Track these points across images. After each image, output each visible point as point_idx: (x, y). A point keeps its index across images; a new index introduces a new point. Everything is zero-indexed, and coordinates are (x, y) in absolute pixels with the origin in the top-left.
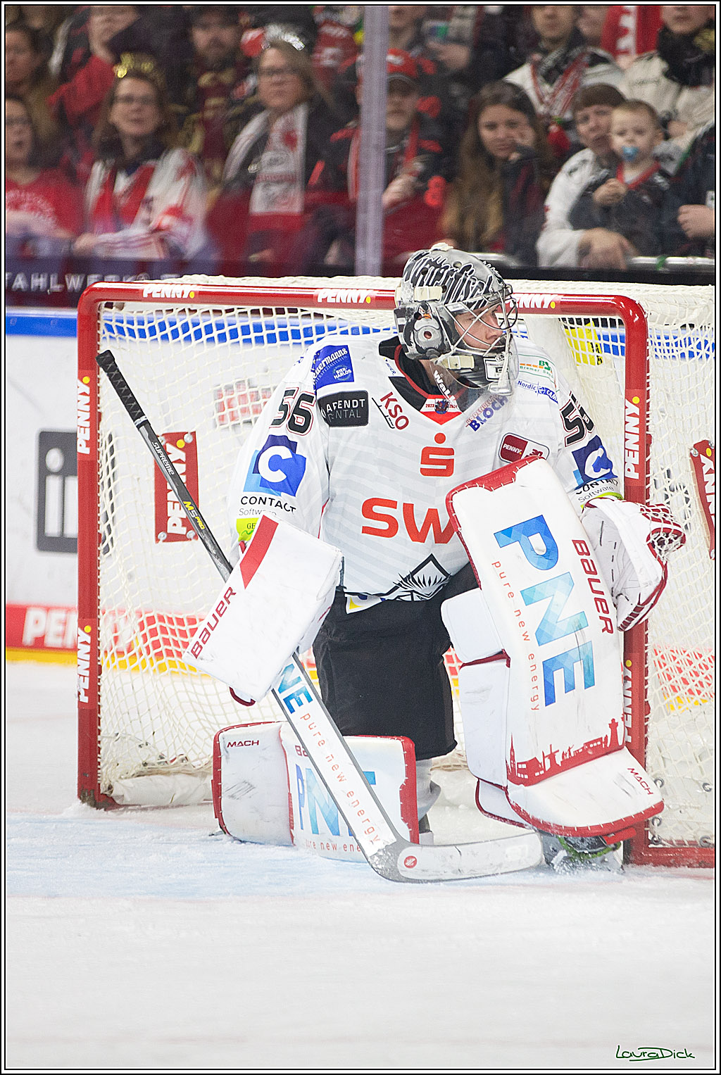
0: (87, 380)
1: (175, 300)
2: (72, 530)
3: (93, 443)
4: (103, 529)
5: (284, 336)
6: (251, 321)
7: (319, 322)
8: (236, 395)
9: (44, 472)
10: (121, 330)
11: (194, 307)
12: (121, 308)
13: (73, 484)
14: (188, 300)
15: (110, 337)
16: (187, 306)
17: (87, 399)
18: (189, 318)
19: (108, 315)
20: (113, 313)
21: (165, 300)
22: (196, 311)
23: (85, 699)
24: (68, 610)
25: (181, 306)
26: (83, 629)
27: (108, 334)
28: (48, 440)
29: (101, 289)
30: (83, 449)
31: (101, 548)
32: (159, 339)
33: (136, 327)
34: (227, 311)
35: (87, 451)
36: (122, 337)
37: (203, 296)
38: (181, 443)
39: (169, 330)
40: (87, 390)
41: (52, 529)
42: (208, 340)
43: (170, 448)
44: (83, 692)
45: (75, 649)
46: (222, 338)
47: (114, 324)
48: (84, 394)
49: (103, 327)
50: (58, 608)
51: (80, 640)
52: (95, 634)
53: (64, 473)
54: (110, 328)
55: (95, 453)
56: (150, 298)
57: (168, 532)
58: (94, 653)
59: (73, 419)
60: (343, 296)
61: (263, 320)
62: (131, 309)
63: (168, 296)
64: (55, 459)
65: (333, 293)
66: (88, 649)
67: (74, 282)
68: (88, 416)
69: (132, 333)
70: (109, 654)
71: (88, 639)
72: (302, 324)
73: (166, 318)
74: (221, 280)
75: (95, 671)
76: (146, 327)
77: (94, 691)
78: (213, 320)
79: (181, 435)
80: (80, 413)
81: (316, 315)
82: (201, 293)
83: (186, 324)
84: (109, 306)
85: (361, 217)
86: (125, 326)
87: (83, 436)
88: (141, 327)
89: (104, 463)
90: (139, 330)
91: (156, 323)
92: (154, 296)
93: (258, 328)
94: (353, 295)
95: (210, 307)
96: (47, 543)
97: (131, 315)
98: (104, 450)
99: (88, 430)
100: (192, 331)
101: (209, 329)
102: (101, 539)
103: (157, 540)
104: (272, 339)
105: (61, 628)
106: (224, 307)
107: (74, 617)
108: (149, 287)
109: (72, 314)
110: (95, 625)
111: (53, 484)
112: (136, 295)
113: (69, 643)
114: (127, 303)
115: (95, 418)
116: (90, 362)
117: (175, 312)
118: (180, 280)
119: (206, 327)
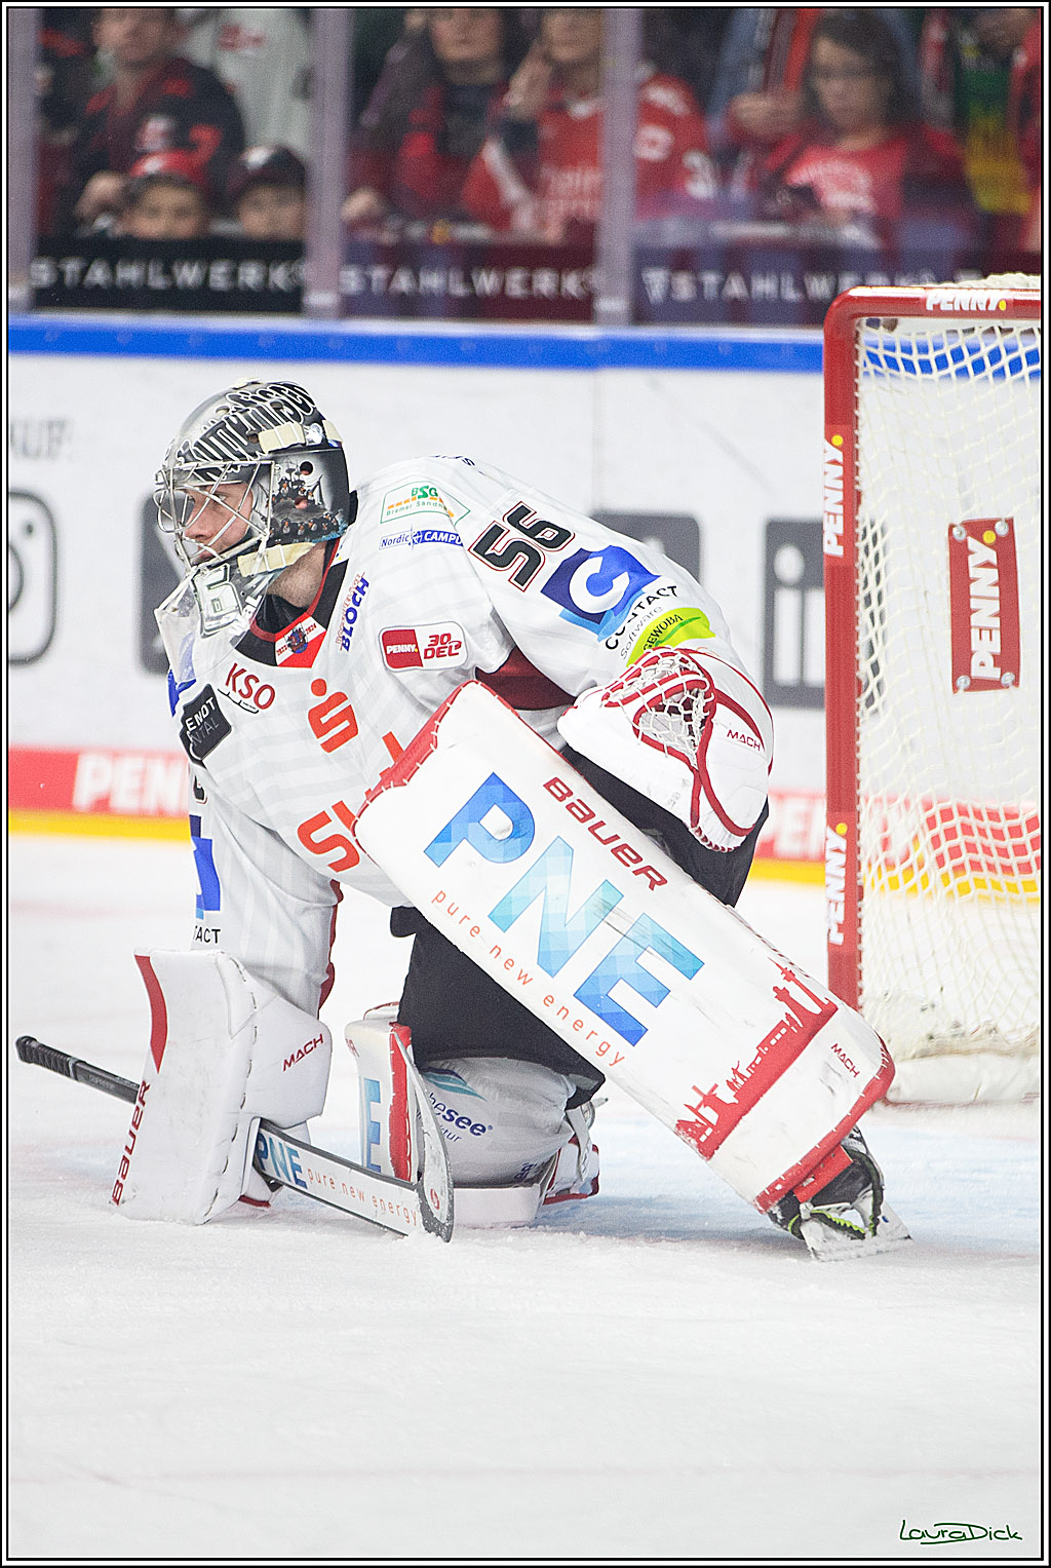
0: (838, 440)
1: (978, 314)
2: (817, 673)
3: (848, 538)
4: (864, 669)
9: (772, 583)
10: (892, 363)
11: (1007, 323)
12: (892, 327)
13: (818, 601)
14: (998, 313)
15: (876, 372)
16: (996, 323)
17: (839, 471)
18: (1000, 341)
19: (871, 337)
20: (880, 335)
21: (961, 314)
22: (1011, 330)
23: (838, 939)
25: (987, 323)
26: (834, 829)
27: (871, 367)
28: (778, 533)
29: (861, 299)
30: (833, 548)
31: (862, 700)
32: (954, 375)
33: (915, 358)
35: (839, 551)
36: (894, 372)
37: (1018, 307)
38: (989, 537)
39: (968, 361)
40: (839, 456)
41: (786, 672)
42: (1032, 373)
43: (973, 543)
44: (835, 929)
45: (822, 858)
47: (881, 353)
48: (835, 462)
49: (863, 356)
50: (796, 795)
51: (830, 845)
52: (852, 837)
53: (803, 585)
54: (874, 359)
55: (851, 554)
56: (938, 312)
57: (973, 674)
58: (852, 866)
59: (818, 500)
62: (910, 329)
63: (965, 308)
64: (790, 562)
66: (842, 859)
67: (819, 287)
68: (840, 496)
69: (909, 366)
70: (875, 867)
71: (843, 845)
73: (962, 341)
75: (854, 893)
76: (931, 356)
77: (851, 925)
79: (990, 524)
80: (828, 492)
82: (1016, 303)
83: (997, 350)
84: (874, 324)
86: (898, 355)
87: (833, 529)
88: (924, 357)
89: (866, 568)
90: (920, 362)
91: (947, 351)
92: (942, 308)
95: (1033, 324)
96: (778, 695)
97: (907, 339)
99: (840, 519)
100: (1005, 360)
101: (1032, 357)
102: (860, 687)
103: (955, 688)
105: (799, 827)
107: (821, 810)
108: (938, 294)
109: (815, 336)
110: (853, 821)
111: (787, 601)
112: (915, 307)
113: (813, 848)
114: (902, 320)
115: (852, 499)
116: (841, 414)
117: (978, 332)
118: (983, 282)
119: (1028, 355)
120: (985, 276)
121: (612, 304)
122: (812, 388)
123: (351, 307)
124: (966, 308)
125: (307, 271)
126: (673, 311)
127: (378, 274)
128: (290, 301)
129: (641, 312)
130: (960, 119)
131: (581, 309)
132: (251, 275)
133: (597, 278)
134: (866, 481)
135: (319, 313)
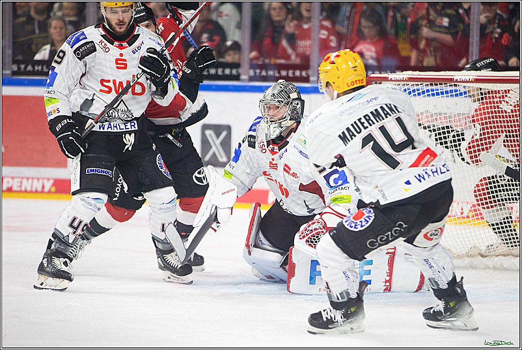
1: (401, 81)
5: (442, 93)
6: (430, 88)
7: (456, 88)
8: (424, 115)
11: (408, 83)
14: (406, 81)
16: (405, 83)
18: (406, 87)
21: (397, 81)
22: (409, 85)
25: (403, 83)
29: (373, 77)
34: (421, 84)
37: (411, 79)
42: (414, 95)
46: (419, 94)
56: (391, 80)
60: (463, 78)
61: (434, 87)
65: (460, 77)
72: (449, 89)
74: (417, 73)
78: (415, 87)
81: (454, 85)
82: (410, 78)
83: (406, 89)
85: (471, 48)
93: (432, 90)
94: (467, 78)
95: (415, 83)
101: (414, 91)
104: (438, 94)
106: (419, 83)
108: (391, 76)
112: (386, 79)
117: (401, 85)
118: (402, 73)
119: (413, 90)
120: (402, 72)
121: (314, 78)
123: (251, 79)
124: (398, 79)
125: (241, 70)
127: (258, 71)
128: (237, 78)
130: (397, 34)
131: (306, 80)
132: (227, 71)
133: (310, 72)
135: (244, 80)
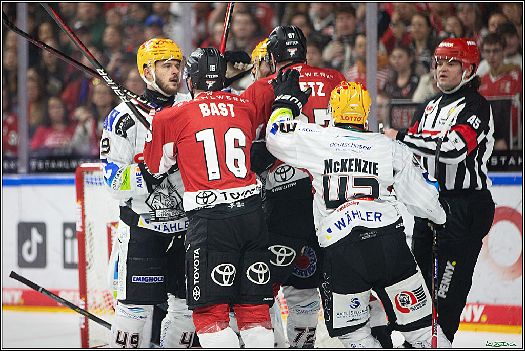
0: (80, 202)
2: (76, 260)
3: (83, 227)
4: (87, 260)
9: (65, 238)
12: (92, 174)
13: (76, 242)
17: (80, 210)
19: (87, 176)
20: (89, 176)
23: (83, 327)
24: (75, 291)
26: (81, 299)
27: (87, 184)
28: (66, 225)
29: (84, 168)
30: (79, 229)
31: (87, 267)
36: (92, 185)
38: (116, 226)
40: (80, 206)
41: (69, 260)
43: (112, 228)
44: (83, 324)
47: (90, 181)
48: (79, 208)
49: (85, 182)
50: (72, 291)
51: (80, 303)
52: (86, 301)
53: (72, 238)
54: (87, 182)
55: (84, 231)
59: (76, 218)
62: (96, 174)
64: (69, 233)
67: (74, 164)
68: (80, 216)
71: (84, 303)
79: (116, 223)
80: (77, 216)
84: (87, 174)
87: (79, 224)
89: (87, 234)
96: (67, 266)
97: (95, 177)
98: (87, 229)
99: (80, 222)
102: (87, 264)
107: (78, 295)
109: (72, 176)
110: (86, 297)
111: (68, 242)
114: (94, 172)
115: (83, 217)
116: (80, 196)
121: (23, 170)
122: (72, 190)
126: (38, 171)
129: (30, 171)
131: (15, 171)
133: (19, 164)
134: (86, 212)
